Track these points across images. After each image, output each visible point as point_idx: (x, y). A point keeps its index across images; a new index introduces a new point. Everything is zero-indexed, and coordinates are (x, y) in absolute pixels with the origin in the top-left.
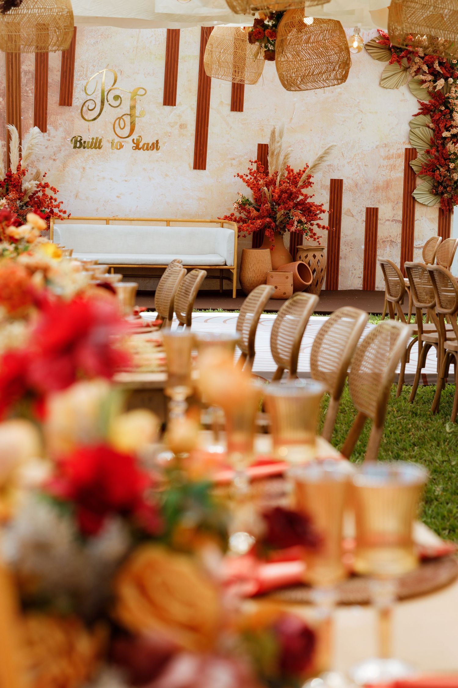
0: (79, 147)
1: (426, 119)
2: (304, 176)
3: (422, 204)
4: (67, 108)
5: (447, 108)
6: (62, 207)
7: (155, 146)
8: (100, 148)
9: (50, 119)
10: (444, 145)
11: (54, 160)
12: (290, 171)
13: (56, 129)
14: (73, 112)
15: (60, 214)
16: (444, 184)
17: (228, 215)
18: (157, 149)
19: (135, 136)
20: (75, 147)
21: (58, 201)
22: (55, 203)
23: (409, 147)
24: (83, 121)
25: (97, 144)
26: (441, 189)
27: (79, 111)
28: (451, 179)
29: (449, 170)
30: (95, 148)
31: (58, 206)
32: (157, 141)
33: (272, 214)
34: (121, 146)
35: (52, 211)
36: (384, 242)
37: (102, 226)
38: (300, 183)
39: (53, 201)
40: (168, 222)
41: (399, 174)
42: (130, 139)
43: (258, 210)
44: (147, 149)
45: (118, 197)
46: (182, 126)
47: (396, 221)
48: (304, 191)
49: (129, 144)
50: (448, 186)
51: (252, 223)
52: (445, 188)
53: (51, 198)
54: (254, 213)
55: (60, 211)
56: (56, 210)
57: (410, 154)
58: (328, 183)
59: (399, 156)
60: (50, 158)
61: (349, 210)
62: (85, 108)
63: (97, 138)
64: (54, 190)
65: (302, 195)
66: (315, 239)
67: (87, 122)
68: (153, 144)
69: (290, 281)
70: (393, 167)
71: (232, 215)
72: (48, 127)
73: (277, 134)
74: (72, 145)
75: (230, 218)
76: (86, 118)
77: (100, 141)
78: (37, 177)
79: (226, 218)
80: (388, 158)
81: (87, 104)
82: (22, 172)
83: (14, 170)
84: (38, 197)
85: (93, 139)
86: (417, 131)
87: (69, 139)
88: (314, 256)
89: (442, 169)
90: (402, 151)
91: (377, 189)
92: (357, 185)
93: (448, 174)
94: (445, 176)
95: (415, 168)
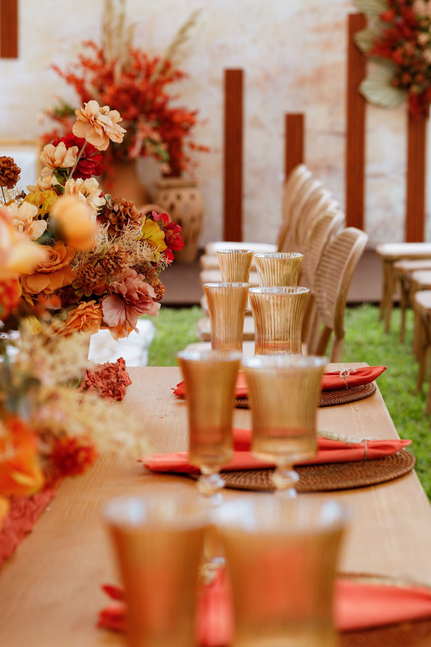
3: (378, 106)
16: (412, 70)
23: (353, 10)
26: (406, 78)
29: (420, 47)
41: (339, 56)
47: (336, 134)
52: (413, 75)
57: (357, 23)
58: (220, 76)
59: (337, 26)
61: (256, 119)
70: (328, 46)
80: (318, 30)
88: (179, 197)
89: (408, 47)
90: (343, 19)
91: (301, 82)
92: (267, 77)
93: (417, 52)
94: (413, 56)
95: (364, 46)
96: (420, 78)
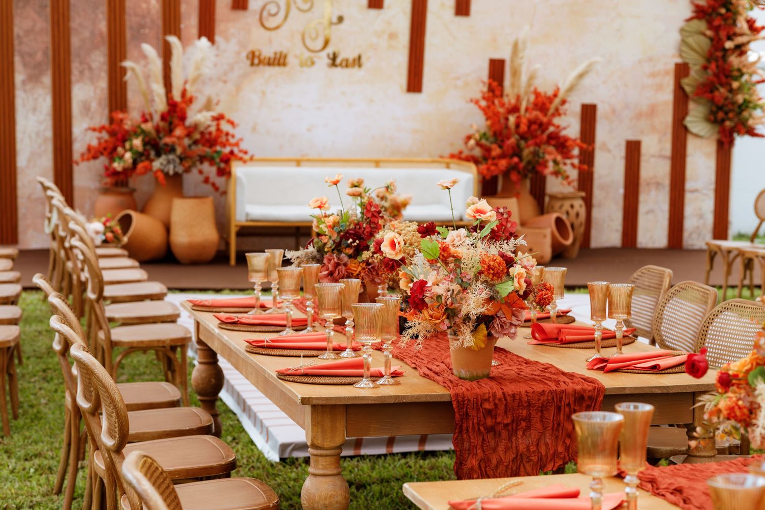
0: (258, 64)
1: (701, 25)
2: (557, 101)
3: (697, 136)
4: (241, 13)
5: (728, 10)
6: (243, 146)
7: (358, 62)
8: (284, 64)
9: (220, 27)
10: (724, 57)
11: (225, 82)
12: (537, 94)
13: (227, 40)
14: (249, 18)
15: (241, 155)
16: (725, 109)
17: (456, 152)
18: (360, 66)
19: (330, 50)
20: (252, 64)
21: (238, 136)
22: (232, 141)
23: (679, 61)
24: (262, 30)
25: (279, 61)
26: (721, 115)
27: (258, 17)
28: (734, 103)
29: (731, 90)
30: (279, 64)
31: (237, 144)
32: (360, 58)
33: (517, 151)
34: (313, 63)
35: (232, 152)
36: (648, 184)
37: (292, 170)
38: (552, 110)
39: (230, 138)
40: (377, 163)
41: (667, 96)
42: (324, 54)
43: (500, 147)
44: (347, 66)
45: (309, 130)
46: (392, 36)
47: (664, 157)
48: (556, 121)
49: (323, 60)
50: (731, 111)
51: (496, 165)
52: (726, 113)
53: (227, 134)
54: (496, 151)
55: (241, 151)
56: (236, 150)
57: (681, 70)
58: (578, 109)
59: (667, 73)
60: (219, 79)
61: (604, 144)
62: (265, 14)
63: (281, 53)
64: (232, 123)
65: (553, 125)
66: (569, 184)
67: (268, 33)
68: (354, 60)
69: (548, 241)
70: (659, 88)
71: (461, 152)
72: (218, 38)
73: (520, 46)
74: (248, 62)
75: (459, 157)
76: (267, 24)
77: (285, 57)
78: (208, 106)
79: (452, 156)
80: (653, 75)
81: (268, 7)
82: (188, 100)
83: (177, 96)
84: (210, 133)
85: (276, 54)
86: (690, 40)
87: (244, 54)
88: (572, 206)
89: (722, 90)
90: (671, 67)
91: (639, 116)
92: (614, 111)
93: (730, 96)
94: (726, 99)
95: (688, 89)
96: (731, 115)
